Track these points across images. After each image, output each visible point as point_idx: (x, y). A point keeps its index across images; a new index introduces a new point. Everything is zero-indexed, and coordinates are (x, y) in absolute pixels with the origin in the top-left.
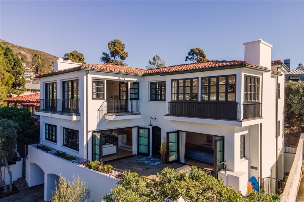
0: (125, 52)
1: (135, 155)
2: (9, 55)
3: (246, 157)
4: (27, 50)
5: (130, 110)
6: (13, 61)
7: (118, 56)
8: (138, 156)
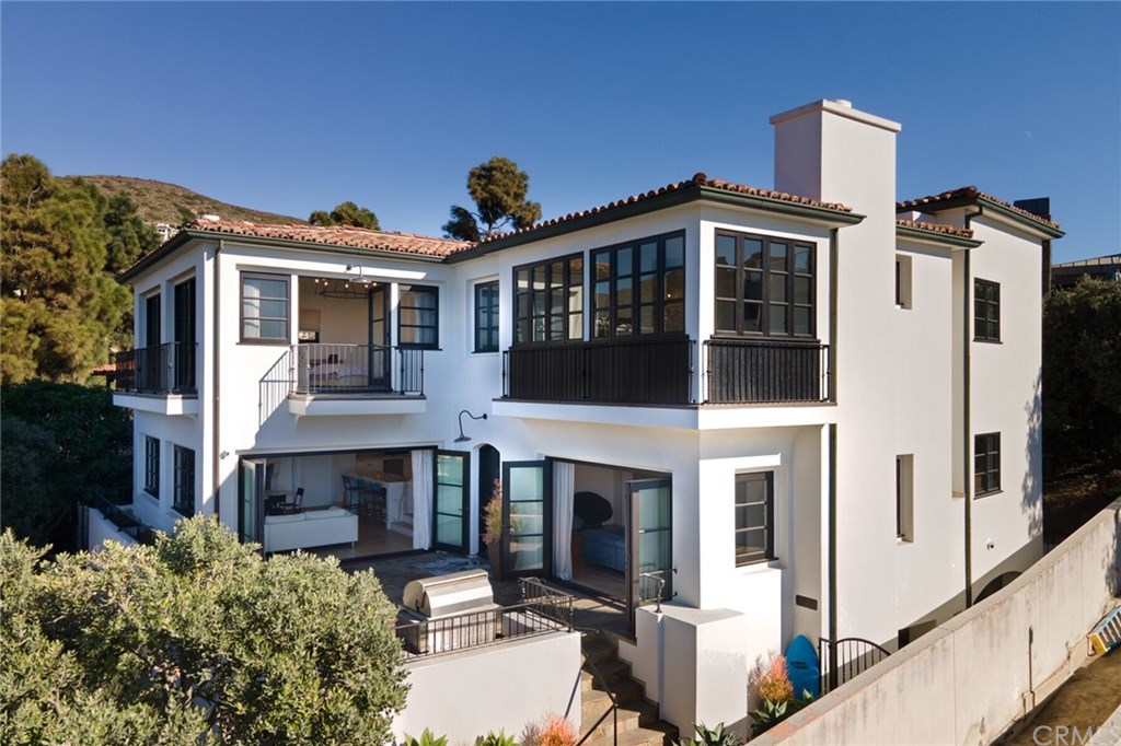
0: (528, 204)
1: (421, 552)
2: (125, 224)
3: (777, 559)
4: (259, 219)
5: (396, 384)
6: (137, 241)
7: (504, 218)
8: (431, 556)
